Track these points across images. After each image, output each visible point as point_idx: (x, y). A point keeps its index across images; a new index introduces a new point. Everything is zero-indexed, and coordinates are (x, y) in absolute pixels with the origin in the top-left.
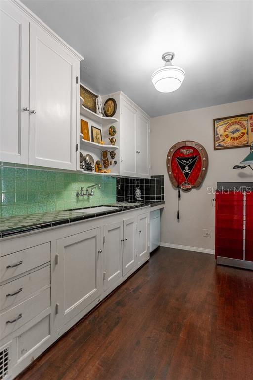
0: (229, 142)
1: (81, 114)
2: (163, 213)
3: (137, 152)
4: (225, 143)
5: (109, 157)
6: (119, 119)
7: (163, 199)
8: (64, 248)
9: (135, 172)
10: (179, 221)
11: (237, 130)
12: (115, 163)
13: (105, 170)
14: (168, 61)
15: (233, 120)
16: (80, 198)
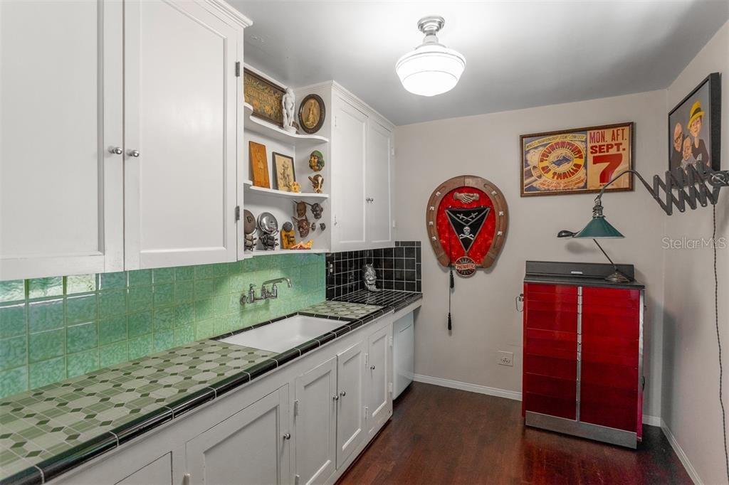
0: (548, 181)
1: (247, 130)
2: (420, 316)
3: (368, 200)
4: (542, 184)
5: (309, 214)
6: (330, 138)
7: (419, 289)
8: (204, 455)
9: (364, 241)
10: (450, 334)
11: (566, 160)
12: (323, 227)
13: (302, 243)
14: (431, 33)
15: (559, 139)
16: (248, 306)
